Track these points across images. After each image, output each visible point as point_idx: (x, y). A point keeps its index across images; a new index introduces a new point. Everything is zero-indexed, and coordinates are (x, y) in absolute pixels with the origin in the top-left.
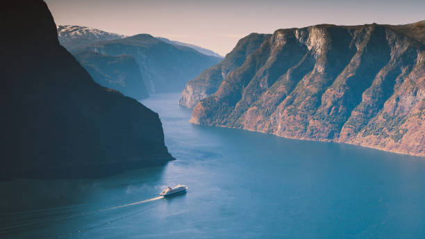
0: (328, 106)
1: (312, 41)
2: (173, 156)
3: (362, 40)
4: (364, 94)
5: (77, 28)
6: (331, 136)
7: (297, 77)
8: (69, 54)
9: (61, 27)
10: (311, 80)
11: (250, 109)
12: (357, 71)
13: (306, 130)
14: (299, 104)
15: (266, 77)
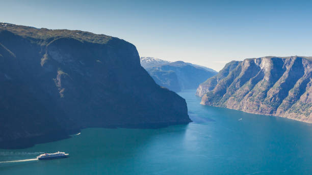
0: (270, 97)
1: (263, 64)
2: (192, 120)
3: (289, 64)
4: (289, 92)
5: (149, 58)
6: (271, 113)
7: (255, 82)
8: (145, 70)
9: (142, 58)
10: (262, 84)
11: (230, 98)
12: (287, 80)
13: (259, 109)
14: (255, 96)
15: (239, 82)
